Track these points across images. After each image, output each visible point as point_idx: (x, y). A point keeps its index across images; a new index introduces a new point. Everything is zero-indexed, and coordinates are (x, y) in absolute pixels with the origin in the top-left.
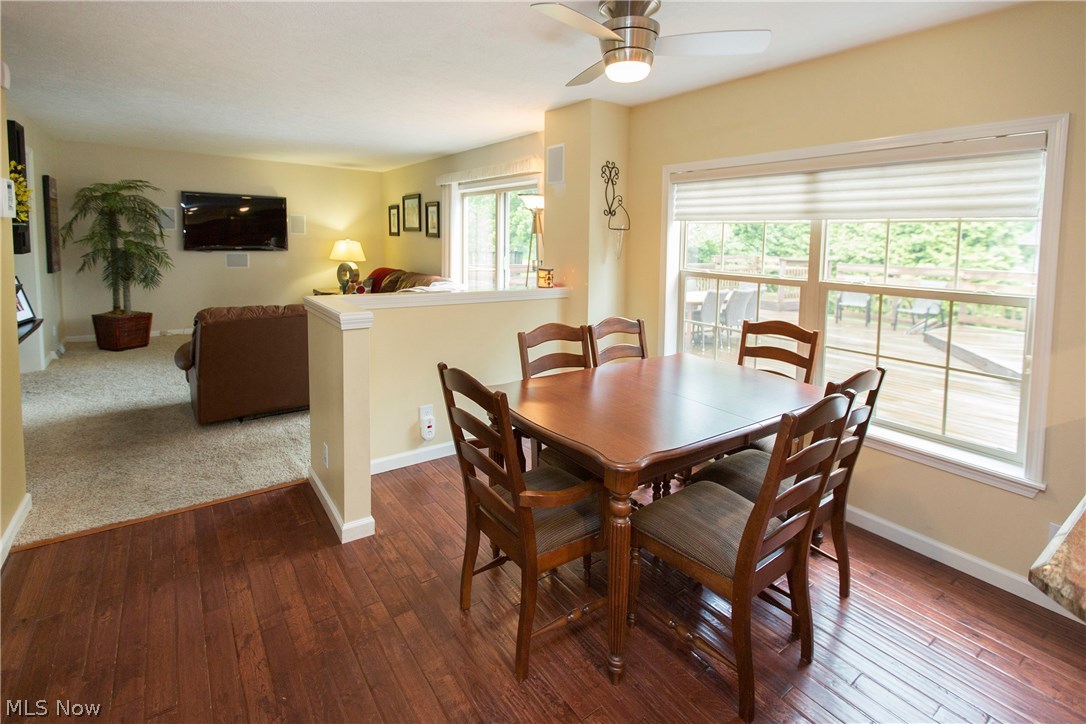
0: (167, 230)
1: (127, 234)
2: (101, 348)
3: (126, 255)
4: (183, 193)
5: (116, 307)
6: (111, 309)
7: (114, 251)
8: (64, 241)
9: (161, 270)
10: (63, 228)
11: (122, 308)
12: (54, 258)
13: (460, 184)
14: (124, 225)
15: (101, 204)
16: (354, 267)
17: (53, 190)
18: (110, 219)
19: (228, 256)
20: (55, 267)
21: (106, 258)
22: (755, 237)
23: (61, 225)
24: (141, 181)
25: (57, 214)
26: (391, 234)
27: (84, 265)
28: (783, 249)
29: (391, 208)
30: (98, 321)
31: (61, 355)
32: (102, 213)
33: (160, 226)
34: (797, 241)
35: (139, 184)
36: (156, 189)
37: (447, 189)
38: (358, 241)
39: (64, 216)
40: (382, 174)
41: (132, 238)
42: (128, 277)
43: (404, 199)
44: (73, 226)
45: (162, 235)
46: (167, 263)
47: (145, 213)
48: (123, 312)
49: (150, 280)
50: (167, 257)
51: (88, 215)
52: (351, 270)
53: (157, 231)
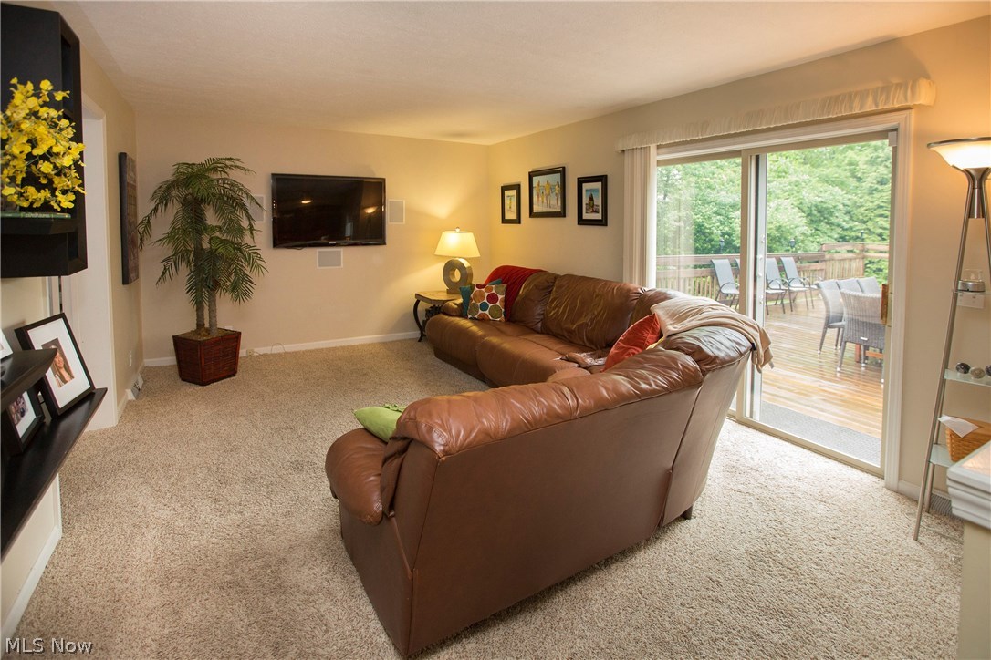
0: (258, 222)
1: (213, 229)
2: (183, 380)
3: (212, 256)
4: (273, 175)
5: (200, 325)
6: (194, 327)
7: (199, 252)
8: (141, 240)
9: (253, 276)
10: (141, 223)
11: (207, 325)
12: (131, 264)
13: (658, 147)
14: (212, 218)
15: (185, 192)
16: (466, 264)
17: (131, 174)
18: (193, 209)
19: (320, 252)
20: (132, 276)
21: (189, 263)
22: (820, 221)
23: (140, 219)
24: (230, 159)
25: (135, 205)
26: (504, 221)
27: (164, 273)
28: (853, 234)
29: (504, 188)
30: (179, 342)
31: (138, 392)
32: (185, 203)
33: (249, 218)
34: (870, 224)
35: (228, 163)
36: (245, 169)
37: (637, 155)
38: (469, 231)
39: (144, 207)
40: (488, 147)
41: (218, 234)
42: (215, 286)
43: (531, 175)
44: (153, 221)
45: (251, 229)
46: (259, 266)
47: (232, 201)
48: (208, 331)
49: (240, 289)
50: (260, 259)
51: (170, 205)
52: (461, 267)
53: (245, 223)
